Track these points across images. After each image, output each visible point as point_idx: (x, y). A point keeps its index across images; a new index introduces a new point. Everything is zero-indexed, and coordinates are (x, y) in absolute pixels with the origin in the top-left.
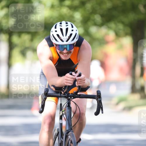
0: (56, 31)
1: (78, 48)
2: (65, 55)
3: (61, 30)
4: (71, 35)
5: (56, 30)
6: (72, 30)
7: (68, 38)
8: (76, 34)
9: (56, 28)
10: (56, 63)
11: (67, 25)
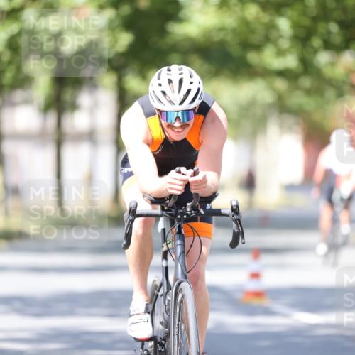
0: (160, 85)
1: (201, 117)
2: (176, 130)
3: (170, 81)
4: (189, 91)
5: (159, 82)
6: (191, 83)
7: (182, 98)
8: (199, 89)
9: (159, 78)
10: (159, 148)
11: (181, 72)
